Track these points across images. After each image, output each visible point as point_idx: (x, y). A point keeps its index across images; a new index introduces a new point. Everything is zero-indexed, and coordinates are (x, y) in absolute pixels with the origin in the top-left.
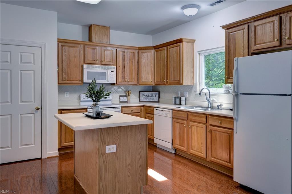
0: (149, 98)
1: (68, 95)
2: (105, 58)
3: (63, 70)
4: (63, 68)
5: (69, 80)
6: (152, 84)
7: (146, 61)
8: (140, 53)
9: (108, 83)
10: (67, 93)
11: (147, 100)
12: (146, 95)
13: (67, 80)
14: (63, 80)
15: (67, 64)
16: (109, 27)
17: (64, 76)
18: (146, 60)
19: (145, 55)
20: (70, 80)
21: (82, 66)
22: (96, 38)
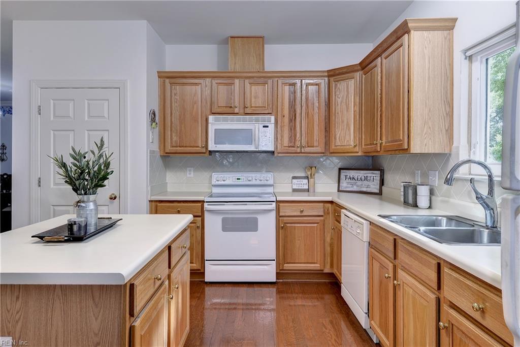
0: (359, 183)
1: (192, 173)
2: (253, 100)
3: (173, 129)
4: (173, 125)
5: (183, 146)
6: (358, 152)
7: (344, 101)
8: (333, 84)
9: (257, 150)
10: (190, 171)
11: (355, 188)
12: (352, 177)
13: (180, 147)
14: (173, 147)
15: (180, 117)
16: (262, 38)
17: (175, 138)
18: (345, 98)
19: (342, 85)
20: (186, 147)
21: (207, 120)
22: (235, 63)
